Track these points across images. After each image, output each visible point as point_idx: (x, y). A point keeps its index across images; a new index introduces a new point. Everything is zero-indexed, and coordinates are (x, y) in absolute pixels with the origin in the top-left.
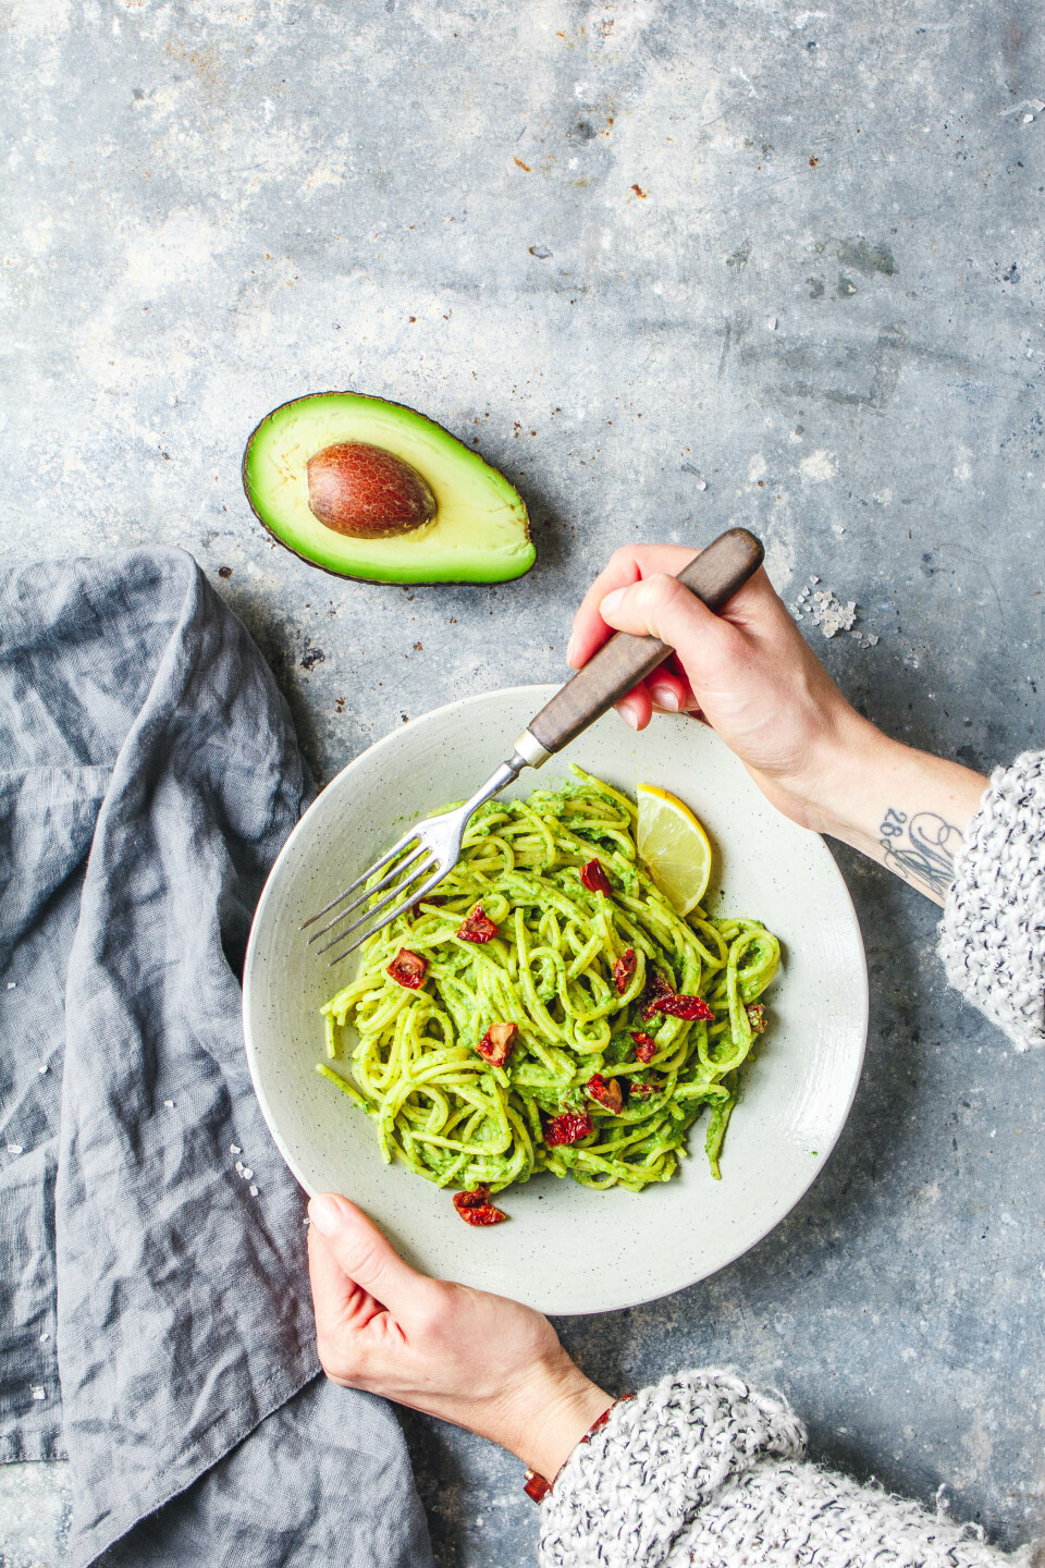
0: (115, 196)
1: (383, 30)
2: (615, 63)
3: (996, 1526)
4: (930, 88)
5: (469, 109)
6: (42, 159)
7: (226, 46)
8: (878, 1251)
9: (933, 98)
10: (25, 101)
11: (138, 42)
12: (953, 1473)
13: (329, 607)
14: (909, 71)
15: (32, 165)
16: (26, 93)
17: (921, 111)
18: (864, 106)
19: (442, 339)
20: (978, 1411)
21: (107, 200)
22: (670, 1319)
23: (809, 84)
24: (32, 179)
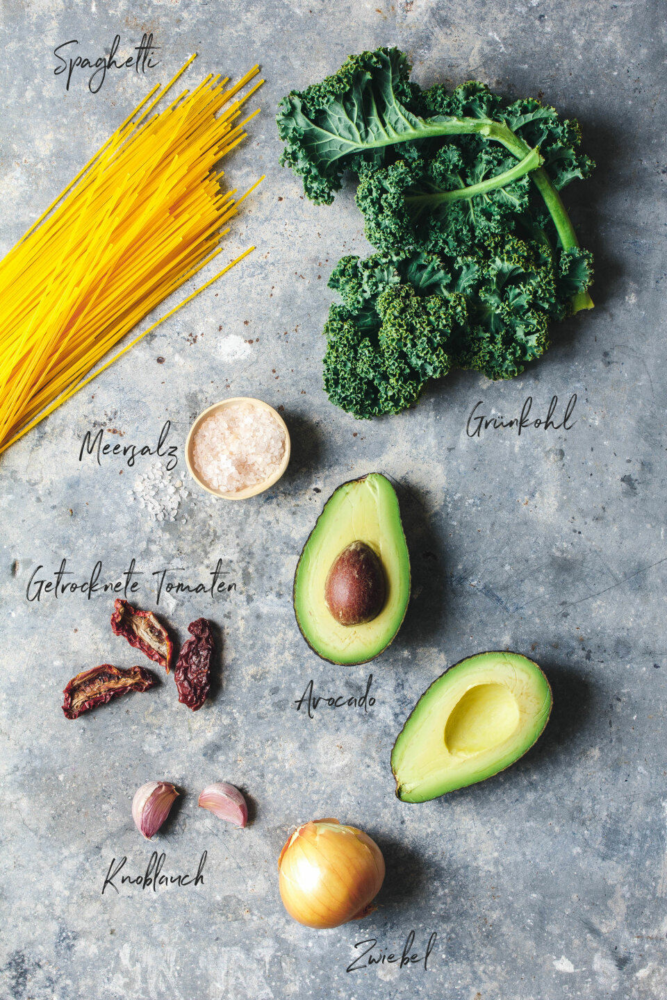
0: (92, 118)
1: (264, 9)
2: (413, 30)
3: (627, 955)
4: (619, 45)
5: (318, 61)
6: (46, 94)
7: (163, 19)
8: (560, 788)
9: (620, 52)
10: (35, 56)
11: (108, 17)
12: (601, 922)
13: (225, 383)
14: (605, 34)
15: (40, 98)
16: (36, 51)
17: (612, 61)
18: (575, 58)
19: (299, 212)
20: (619, 886)
21: (88, 120)
22: (429, 826)
23: (540, 43)
24: (40, 107)
